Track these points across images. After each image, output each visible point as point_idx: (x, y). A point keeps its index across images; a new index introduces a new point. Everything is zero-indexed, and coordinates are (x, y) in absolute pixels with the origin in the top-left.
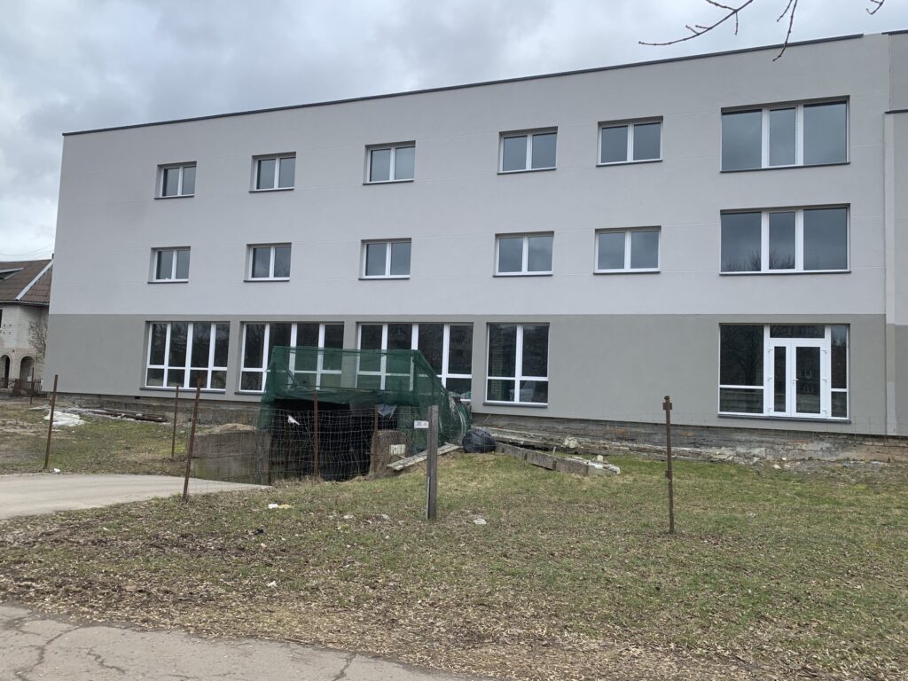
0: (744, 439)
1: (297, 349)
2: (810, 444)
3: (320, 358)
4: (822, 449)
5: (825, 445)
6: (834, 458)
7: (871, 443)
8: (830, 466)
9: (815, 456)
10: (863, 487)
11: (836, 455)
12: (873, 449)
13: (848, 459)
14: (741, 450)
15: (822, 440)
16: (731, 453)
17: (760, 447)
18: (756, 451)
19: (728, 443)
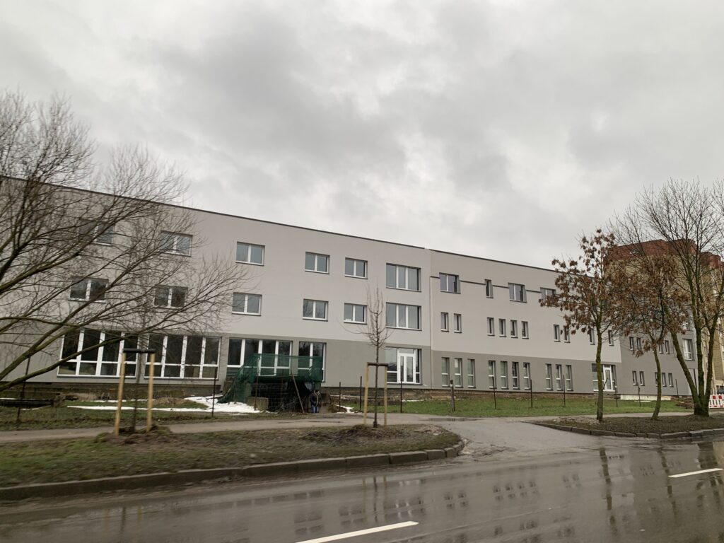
1: (279, 356)
3: (276, 360)
7: (426, 392)
11: (417, 397)
15: (413, 391)
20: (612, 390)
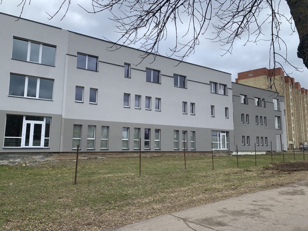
0: (12, 156)
2: (36, 156)
4: (40, 158)
5: (41, 156)
6: (44, 160)
7: (55, 155)
8: (42, 163)
9: (38, 160)
10: (51, 169)
11: (44, 159)
12: (56, 156)
13: (48, 160)
14: (12, 160)
15: (40, 155)
16: (7, 162)
17: (18, 159)
18: (17, 160)
19: (6, 158)
20: (226, 149)
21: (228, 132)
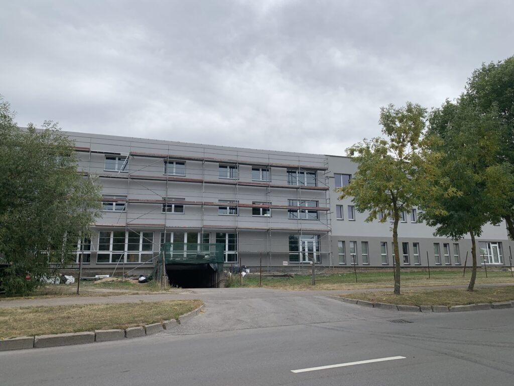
0: (296, 270)
5: (316, 270)
7: (326, 269)
11: (318, 273)
13: (321, 274)
14: (295, 273)
18: (299, 274)
19: (292, 271)
20: (500, 263)
21: (501, 242)
